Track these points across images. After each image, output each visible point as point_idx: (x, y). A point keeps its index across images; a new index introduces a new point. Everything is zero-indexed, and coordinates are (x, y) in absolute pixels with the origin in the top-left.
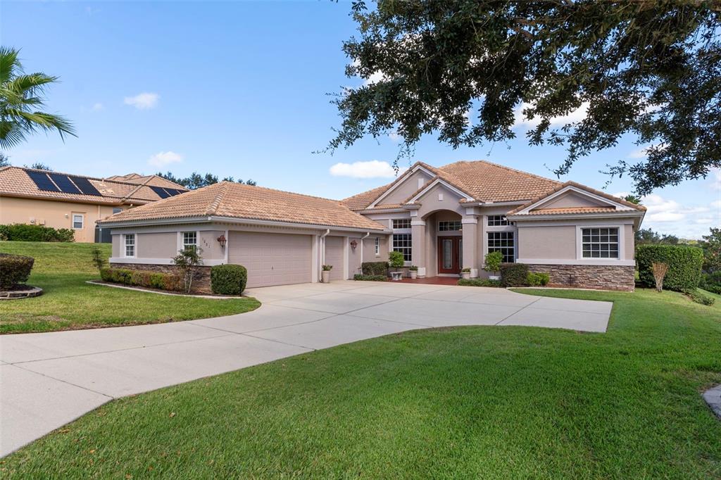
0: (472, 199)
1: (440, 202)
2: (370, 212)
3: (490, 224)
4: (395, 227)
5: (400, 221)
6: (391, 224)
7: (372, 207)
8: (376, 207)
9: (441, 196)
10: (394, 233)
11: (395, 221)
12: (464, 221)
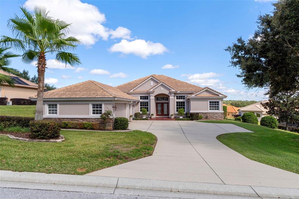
0: (174, 91)
1: (162, 91)
2: (131, 93)
3: (177, 99)
4: (141, 99)
5: (143, 97)
6: (139, 98)
7: (132, 91)
8: (134, 91)
9: (162, 89)
10: (141, 101)
11: (141, 97)
12: (170, 98)
